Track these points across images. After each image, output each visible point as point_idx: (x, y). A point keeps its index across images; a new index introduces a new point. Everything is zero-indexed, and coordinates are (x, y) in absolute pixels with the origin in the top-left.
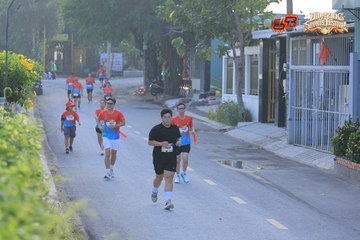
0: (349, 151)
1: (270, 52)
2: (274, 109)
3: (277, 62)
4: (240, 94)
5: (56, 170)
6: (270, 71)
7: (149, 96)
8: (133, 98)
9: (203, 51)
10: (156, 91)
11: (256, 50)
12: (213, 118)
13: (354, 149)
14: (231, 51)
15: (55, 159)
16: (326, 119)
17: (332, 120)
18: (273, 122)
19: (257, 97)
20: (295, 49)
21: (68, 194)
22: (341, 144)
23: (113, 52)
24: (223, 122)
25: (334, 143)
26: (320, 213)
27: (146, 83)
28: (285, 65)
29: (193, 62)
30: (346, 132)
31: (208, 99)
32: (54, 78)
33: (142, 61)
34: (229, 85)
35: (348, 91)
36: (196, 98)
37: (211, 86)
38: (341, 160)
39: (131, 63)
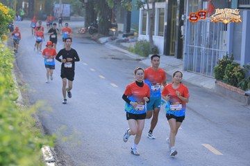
0: (226, 76)
1: (173, 6)
2: (174, 46)
3: (178, 14)
4: (151, 35)
5: (22, 83)
6: (172, 20)
7: (88, 35)
8: (77, 35)
9: (126, 5)
10: (93, 31)
11: (163, 5)
12: (132, 51)
13: (229, 76)
14: (146, 5)
15: (22, 76)
16: (210, 54)
17: (215, 54)
18: (173, 55)
19: (163, 37)
20: (190, 5)
21: (30, 100)
22: (220, 72)
23: (63, 3)
24: (139, 54)
25: (216, 71)
26: (205, 118)
27: (86, 26)
28: (183, 16)
29: (119, 12)
30: (224, 64)
31: (129, 38)
32: (22, 20)
33: (83, 10)
34: (144, 29)
35: (226, 35)
36: (120, 37)
37: (131, 29)
38: (220, 83)
39: (76, 11)
